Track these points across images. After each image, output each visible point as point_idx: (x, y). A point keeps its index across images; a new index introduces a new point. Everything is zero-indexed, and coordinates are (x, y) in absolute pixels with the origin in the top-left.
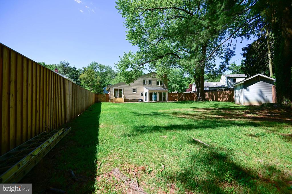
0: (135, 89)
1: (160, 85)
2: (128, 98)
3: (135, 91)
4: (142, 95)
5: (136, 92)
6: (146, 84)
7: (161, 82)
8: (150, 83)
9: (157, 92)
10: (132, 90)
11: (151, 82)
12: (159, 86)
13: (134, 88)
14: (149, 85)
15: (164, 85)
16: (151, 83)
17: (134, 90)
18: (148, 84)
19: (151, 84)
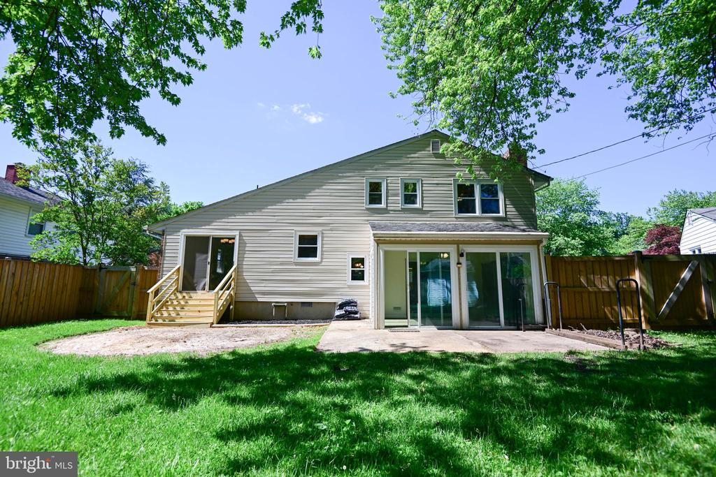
0: (313, 239)
1: (484, 211)
2: (264, 293)
3: (313, 253)
4: (358, 276)
5: (317, 259)
6: (383, 205)
7: (489, 190)
8: (410, 199)
9: (452, 249)
10: (295, 246)
11: (419, 193)
12: (478, 213)
13: (309, 231)
14: (404, 210)
15: (511, 208)
16: (419, 200)
17: (308, 247)
18: (399, 206)
19: (418, 205)
